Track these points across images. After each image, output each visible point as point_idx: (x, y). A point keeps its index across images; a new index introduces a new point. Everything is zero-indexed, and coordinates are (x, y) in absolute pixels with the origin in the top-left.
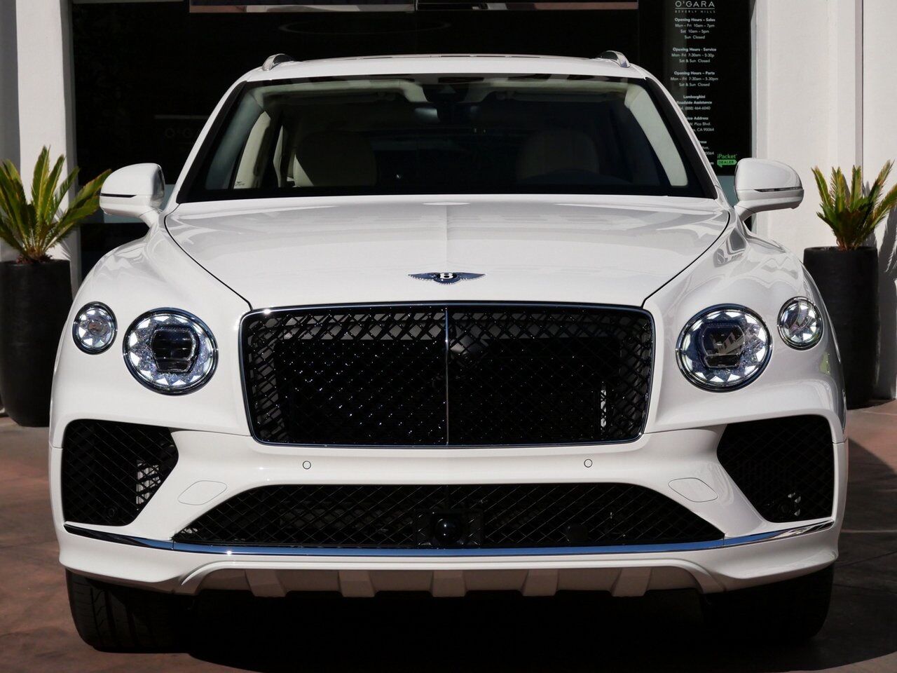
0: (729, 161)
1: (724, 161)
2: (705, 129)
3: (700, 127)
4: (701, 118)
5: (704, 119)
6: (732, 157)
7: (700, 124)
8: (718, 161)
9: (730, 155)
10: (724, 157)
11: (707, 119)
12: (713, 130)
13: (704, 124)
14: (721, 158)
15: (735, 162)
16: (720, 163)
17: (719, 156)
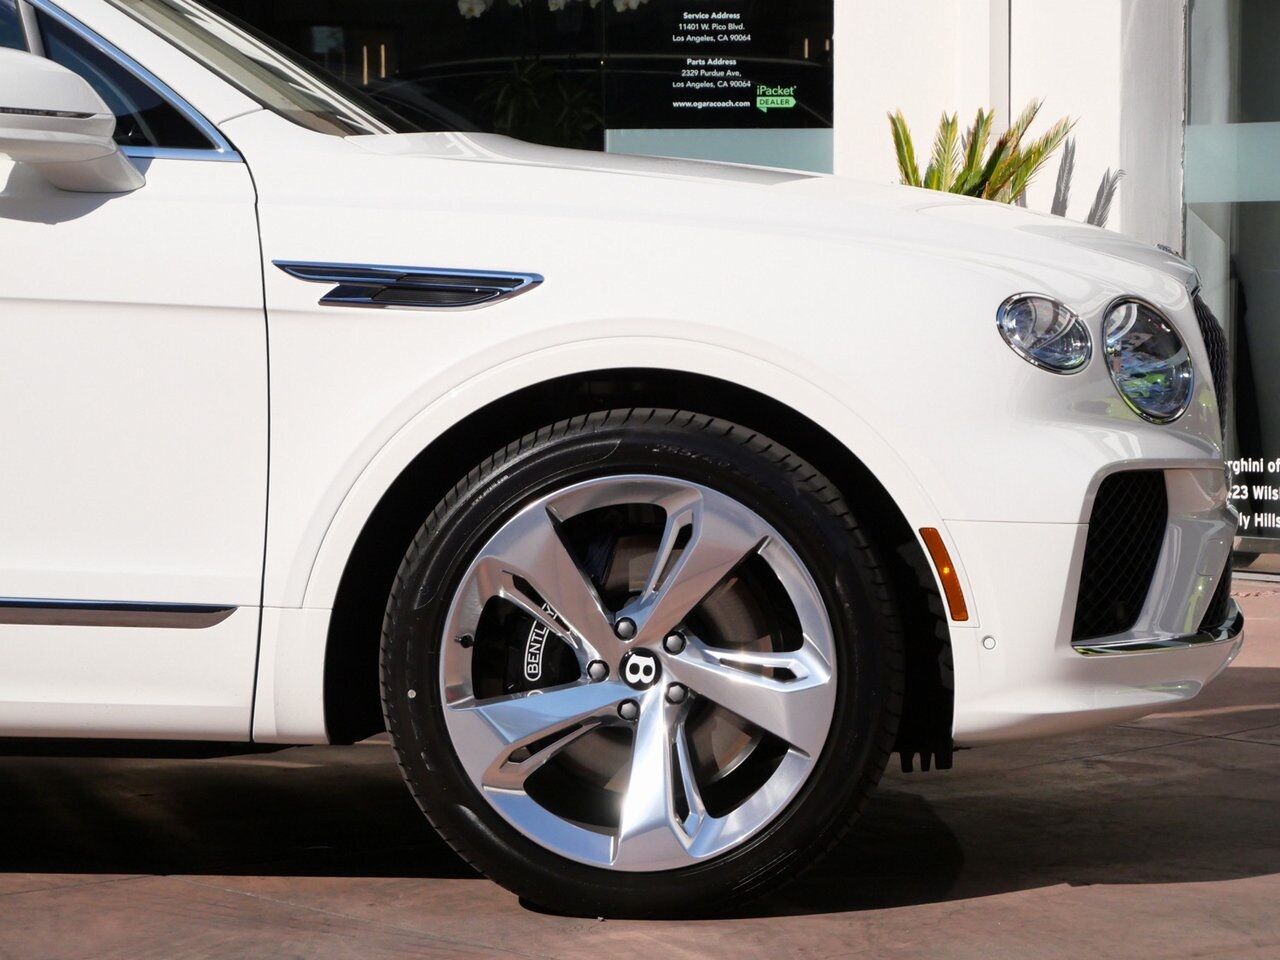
0: (779, 99)
1: (770, 99)
2: (733, 37)
3: (723, 33)
4: (725, 16)
5: (731, 16)
6: (786, 91)
7: (724, 28)
8: (759, 99)
9: (783, 87)
10: (770, 91)
11: (737, 16)
12: (749, 38)
13: (731, 26)
14: (764, 94)
15: (792, 102)
16: (763, 104)
17: (761, 89)
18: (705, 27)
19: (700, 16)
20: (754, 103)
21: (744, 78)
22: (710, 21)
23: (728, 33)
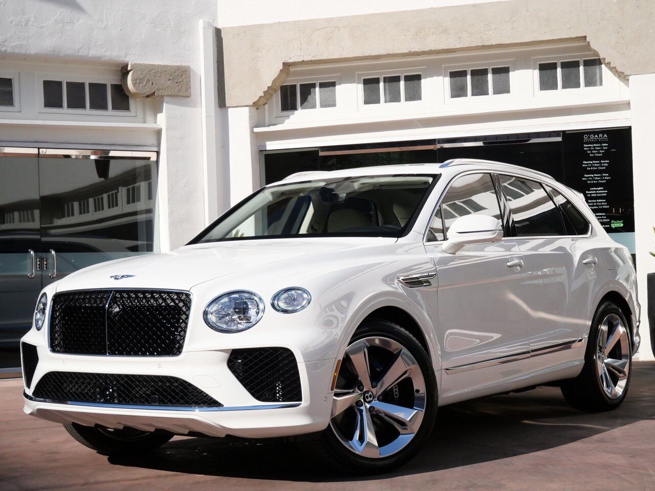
0: (618, 224)
1: (615, 224)
2: (604, 207)
3: (600, 206)
4: (601, 201)
6: (620, 222)
10: (615, 222)
11: (604, 201)
12: (608, 207)
13: (603, 204)
14: (613, 223)
15: (622, 225)
16: (613, 226)
17: (613, 221)
18: (595, 204)
19: (594, 201)
20: (610, 225)
21: (607, 218)
22: (597, 202)
23: (602, 205)
